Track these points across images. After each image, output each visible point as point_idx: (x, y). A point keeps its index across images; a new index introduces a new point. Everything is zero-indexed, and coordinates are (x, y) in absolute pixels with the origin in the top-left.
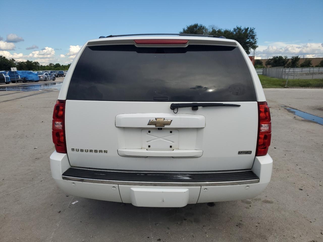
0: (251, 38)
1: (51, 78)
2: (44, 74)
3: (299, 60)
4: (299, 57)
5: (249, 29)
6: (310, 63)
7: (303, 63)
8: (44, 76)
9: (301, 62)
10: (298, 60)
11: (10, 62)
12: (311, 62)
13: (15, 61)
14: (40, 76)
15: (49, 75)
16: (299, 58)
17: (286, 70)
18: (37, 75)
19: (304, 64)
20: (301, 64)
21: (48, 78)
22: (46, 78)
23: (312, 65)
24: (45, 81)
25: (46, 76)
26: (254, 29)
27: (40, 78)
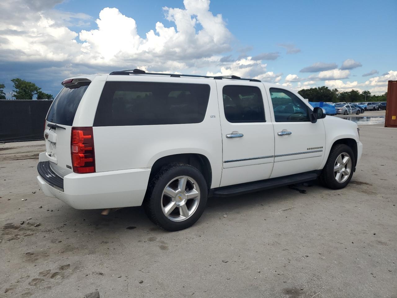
1: (354, 112)
2: (345, 106)
8: (344, 109)
11: (332, 92)
13: (338, 91)
14: (339, 108)
15: (351, 108)
18: (333, 107)
21: (350, 111)
22: (347, 111)
24: (344, 114)
25: (347, 108)
27: (339, 112)
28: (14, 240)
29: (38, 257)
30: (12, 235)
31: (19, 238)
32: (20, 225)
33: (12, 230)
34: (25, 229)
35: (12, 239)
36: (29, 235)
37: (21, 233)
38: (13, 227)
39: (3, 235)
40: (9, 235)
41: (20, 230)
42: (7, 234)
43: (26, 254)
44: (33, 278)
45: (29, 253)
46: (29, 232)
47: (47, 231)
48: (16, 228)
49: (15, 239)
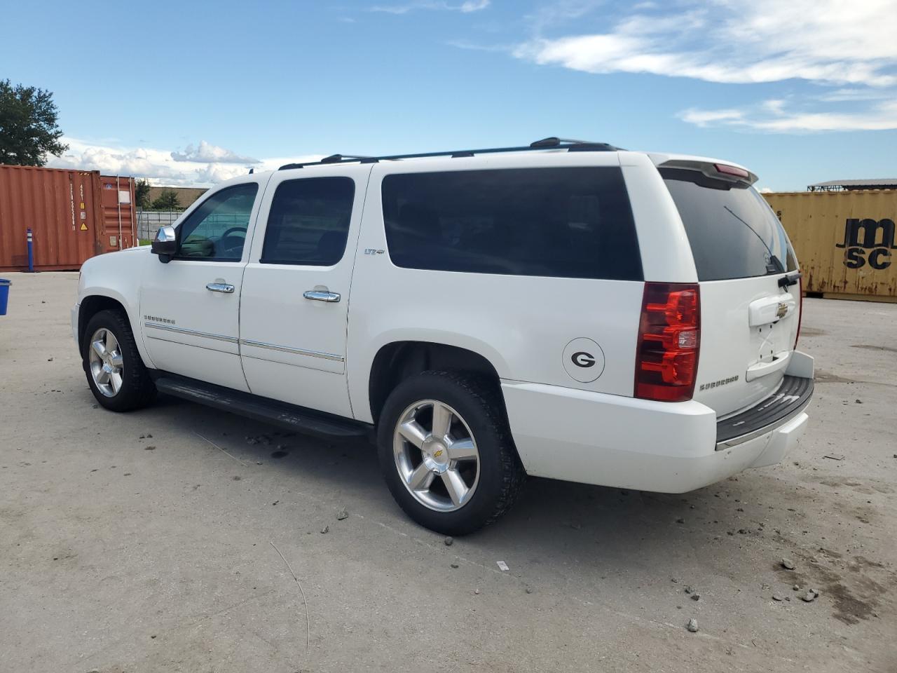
0: (46, 120)
3: (149, 190)
4: (146, 184)
5: (35, 94)
6: (175, 201)
7: (159, 201)
9: (153, 198)
10: (147, 191)
12: (176, 197)
16: (148, 186)
17: (151, 217)
19: (162, 201)
20: (154, 201)
23: (178, 204)
26: (51, 95)
28: (870, 560)
29: (855, 510)
30: (863, 576)
31: (856, 558)
32: (823, 594)
33: (854, 593)
34: (822, 573)
35: (871, 564)
36: (829, 553)
37: (837, 570)
38: (842, 598)
39: (885, 587)
40: (870, 580)
41: (837, 578)
42: (872, 585)
43: (868, 522)
44: (886, 495)
45: (863, 521)
46: (822, 560)
47: (785, 541)
48: (838, 592)
49: (866, 561)
